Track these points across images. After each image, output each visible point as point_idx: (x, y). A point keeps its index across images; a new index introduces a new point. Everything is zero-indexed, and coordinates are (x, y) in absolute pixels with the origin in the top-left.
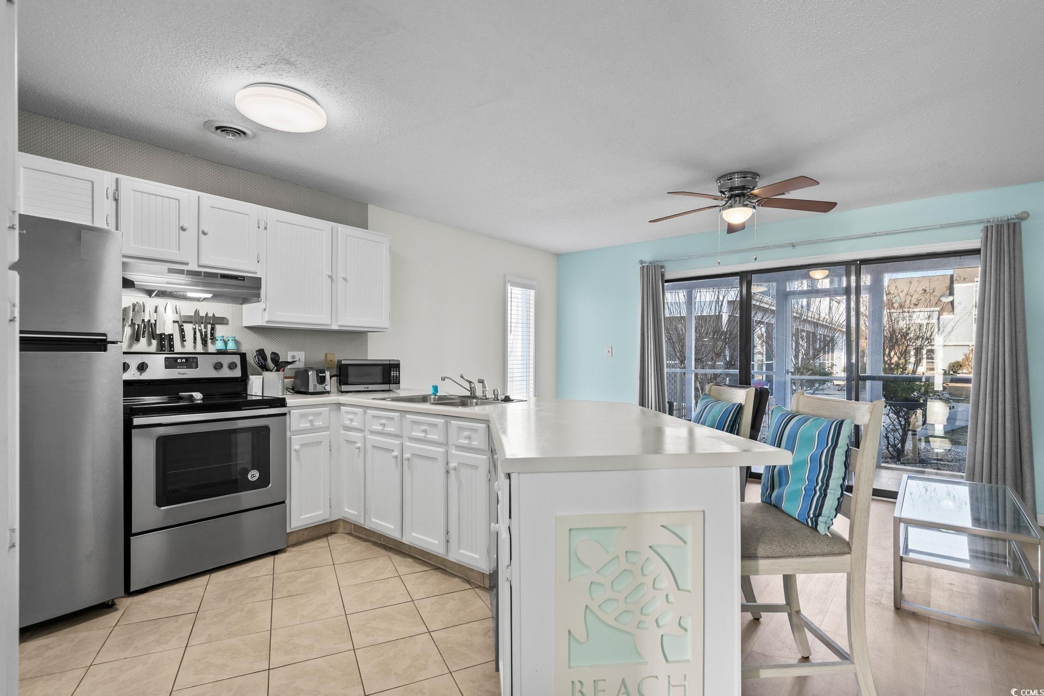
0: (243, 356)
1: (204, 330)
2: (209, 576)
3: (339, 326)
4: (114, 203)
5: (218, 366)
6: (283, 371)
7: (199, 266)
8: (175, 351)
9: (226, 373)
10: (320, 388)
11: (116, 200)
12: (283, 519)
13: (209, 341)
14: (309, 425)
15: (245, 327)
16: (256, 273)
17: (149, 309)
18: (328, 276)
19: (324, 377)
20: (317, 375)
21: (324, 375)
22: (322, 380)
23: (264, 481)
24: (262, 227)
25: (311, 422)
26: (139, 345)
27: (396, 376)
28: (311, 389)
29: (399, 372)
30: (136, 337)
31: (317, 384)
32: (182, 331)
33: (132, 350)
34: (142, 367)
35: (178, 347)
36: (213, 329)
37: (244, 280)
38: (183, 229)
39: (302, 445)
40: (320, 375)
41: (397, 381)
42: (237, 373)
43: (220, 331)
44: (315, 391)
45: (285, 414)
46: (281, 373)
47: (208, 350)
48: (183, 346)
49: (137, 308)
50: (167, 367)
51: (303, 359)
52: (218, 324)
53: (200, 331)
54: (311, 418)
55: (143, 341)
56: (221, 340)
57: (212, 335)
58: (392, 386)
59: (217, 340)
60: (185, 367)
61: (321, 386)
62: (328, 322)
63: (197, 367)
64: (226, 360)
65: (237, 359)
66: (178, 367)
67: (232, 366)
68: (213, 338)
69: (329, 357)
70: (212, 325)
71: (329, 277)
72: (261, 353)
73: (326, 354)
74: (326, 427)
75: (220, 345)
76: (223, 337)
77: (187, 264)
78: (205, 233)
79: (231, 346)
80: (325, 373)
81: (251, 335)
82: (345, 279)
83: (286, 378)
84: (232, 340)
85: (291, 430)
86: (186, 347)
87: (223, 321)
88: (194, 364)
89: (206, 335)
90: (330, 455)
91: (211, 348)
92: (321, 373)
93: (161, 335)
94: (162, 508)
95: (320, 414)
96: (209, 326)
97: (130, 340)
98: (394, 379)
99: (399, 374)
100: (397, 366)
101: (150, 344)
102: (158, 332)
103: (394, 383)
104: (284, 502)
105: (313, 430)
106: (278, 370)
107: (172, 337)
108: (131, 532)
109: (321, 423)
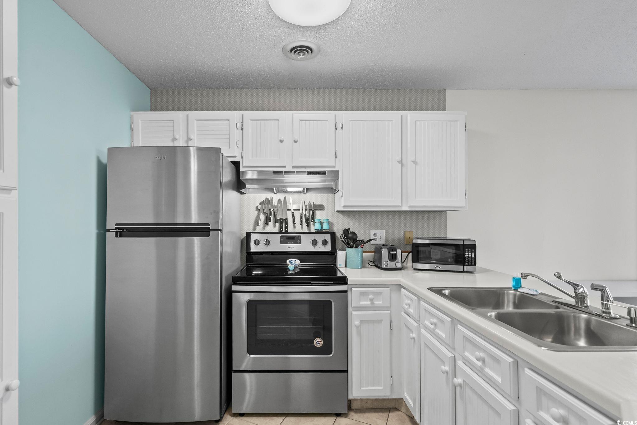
0: (333, 235)
1: (308, 215)
2: (283, 418)
3: (409, 207)
4: (241, 131)
5: (315, 243)
6: (362, 247)
7: (294, 167)
8: (289, 231)
9: (320, 248)
10: (392, 264)
11: (242, 129)
12: (345, 386)
13: (312, 223)
14: (369, 303)
15: (337, 211)
16: (334, 167)
17: (275, 202)
18: (397, 161)
19: (396, 254)
20: (389, 253)
21: (395, 253)
22: (393, 258)
23: (326, 349)
24: (339, 128)
25: (372, 300)
26: (269, 227)
27: (471, 257)
28: (383, 266)
29: (475, 253)
30: (267, 222)
31: (388, 261)
32: (293, 216)
33: (265, 231)
34: (268, 243)
35: (291, 228)
36: (313, 214)
37: (325, 174)
38: (281, 141)
39: (362, 322)
40: (391, 253)
41: (473, 262)
42: (328, 248)
43: (319, 215)
44: (387, 267)
45: (346, 292)
46: (360, 250)
47: (310, 230)
48: (295, 227)
49: (267, 202)
50: (282, 243)
51: (383, 237)
52: (317, 210)
53: (305, 215)
54: (371, 296)
55: (271, 224)
56: (318, 222)
57: (313, 218)
58: (468, 268)
59: (316, 222)
60: (293, 243)
61: (393, 263)
62: (399, 204)
63: (300, 243)
64: (320, 238)
65: (328, 237)
66: (289, 243)
67: (325, 243)
68: (313, 221)
69: (408, 235)
70: (312, 211)
71: (399, 162)
72: (346, 232)
73: (405, 232)
74: (387, 307)
75: (317, 226)
76: (320, 220)
77: (285, 167)
78: (296, 142)
79: (326, 227)
80: (396, 251)
81: (342, 217)
82: (415, 163)
83: (365, 252)
84: (326, 222)
85: (352, 306)
86: (297, 228)
87: (321, 208)
88: (299, 241)
89: (309, 219)
90: (391, 334)
91: (313, 228)
92: (392, 251)
93: (280, 219)
94: (252, 356)
95: (380, 293)
96: (311, 212)
97: (264, 224)
98: (468, 261)
99: (475, 255)
100: (473, 247)
101: (275, 226)
102: (278, 218)
103: (468, 265)
104: (346, 371)
105: (373, 308)
106: (356, 247)
107: (286, 221)
108: (232, 369)
109: (381, 303)
